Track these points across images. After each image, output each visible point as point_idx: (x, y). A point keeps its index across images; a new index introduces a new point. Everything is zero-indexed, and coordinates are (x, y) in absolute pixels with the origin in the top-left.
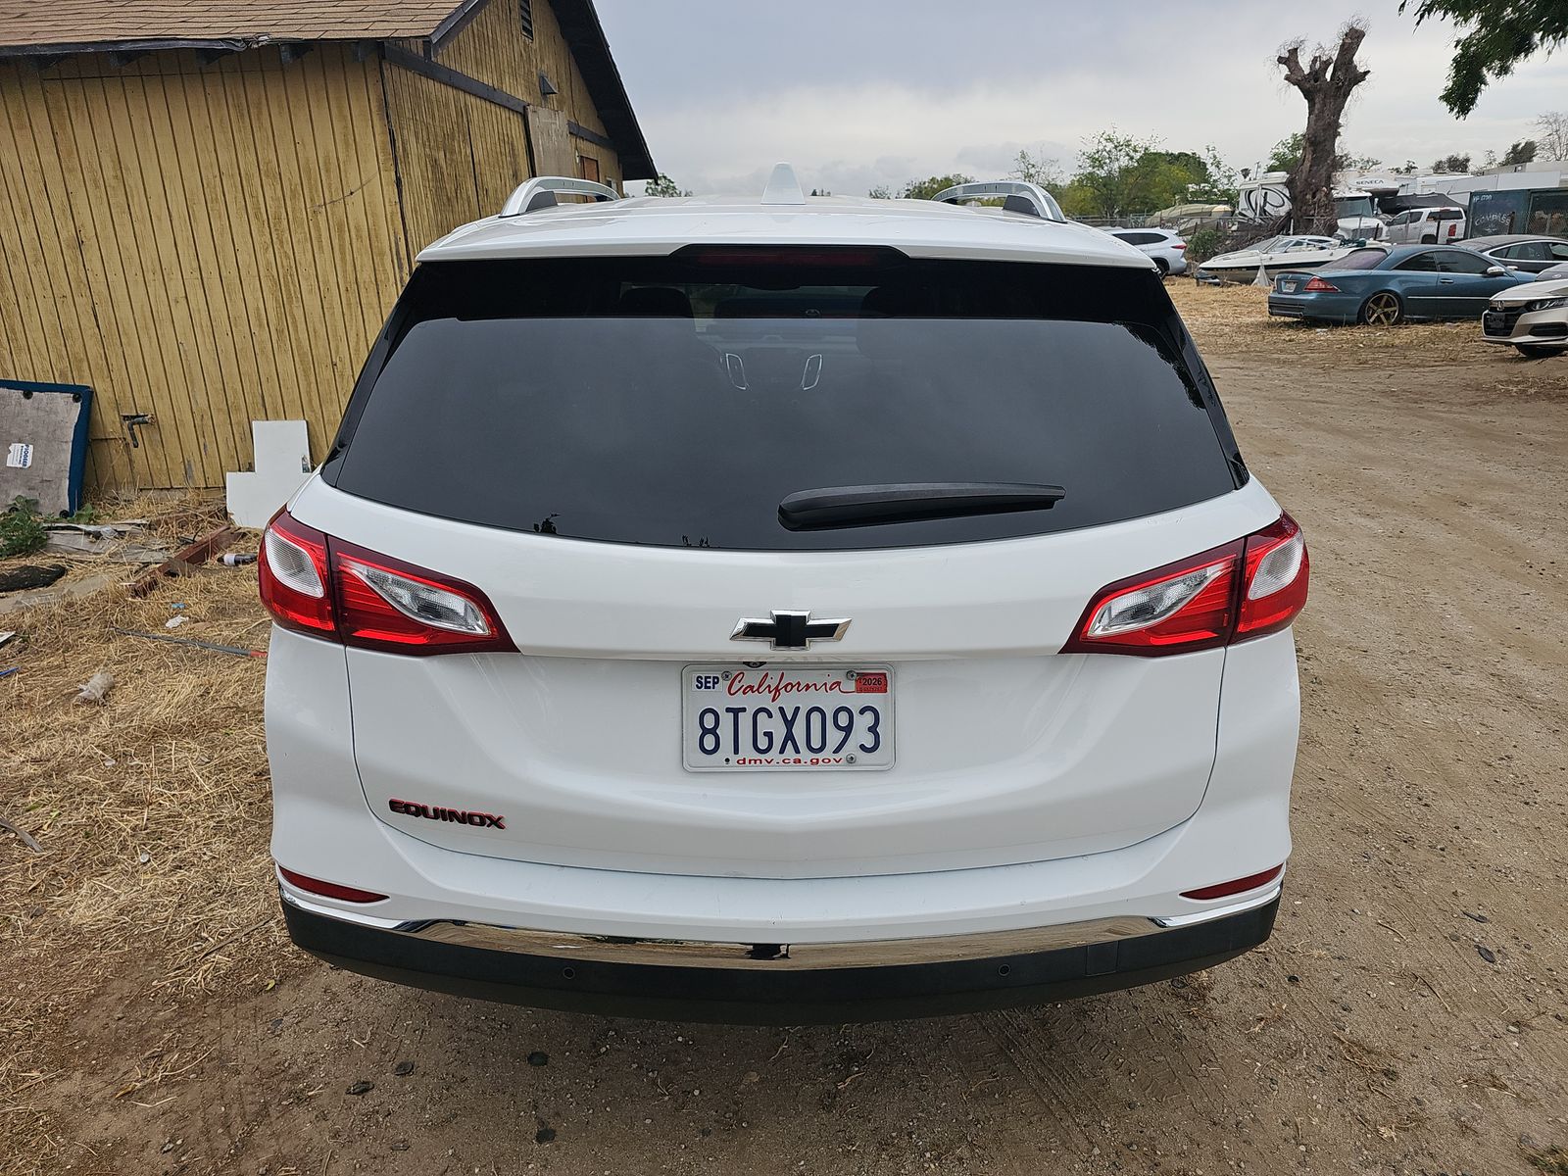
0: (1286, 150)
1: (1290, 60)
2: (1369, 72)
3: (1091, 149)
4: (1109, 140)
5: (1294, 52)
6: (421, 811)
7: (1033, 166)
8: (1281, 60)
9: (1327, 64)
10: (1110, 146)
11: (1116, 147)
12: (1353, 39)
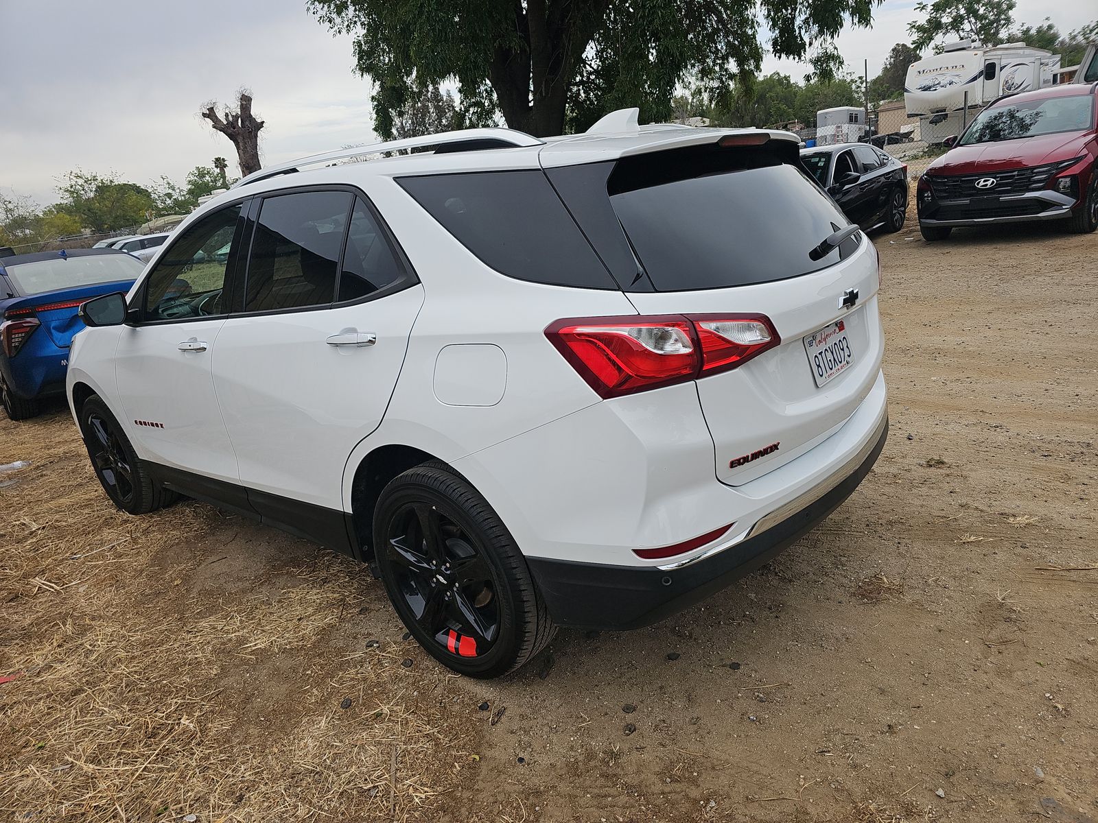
0: (196, 178)
1: (210, 114)
2: (264, 122)
3: (66, 184)
4: (78, 177)
5: (211, 110)
6: (746, 460)
7: (10, 202)
8: (204, 115)
9: (236, 117)
10: (81, 181)
11: (85, 182)
12: (246, 101)
